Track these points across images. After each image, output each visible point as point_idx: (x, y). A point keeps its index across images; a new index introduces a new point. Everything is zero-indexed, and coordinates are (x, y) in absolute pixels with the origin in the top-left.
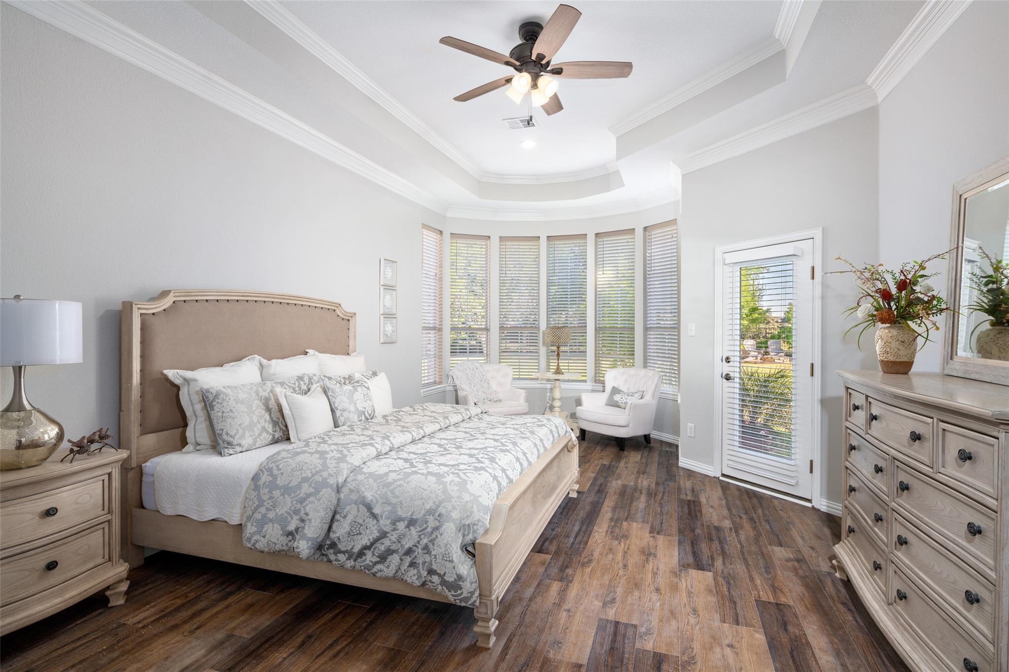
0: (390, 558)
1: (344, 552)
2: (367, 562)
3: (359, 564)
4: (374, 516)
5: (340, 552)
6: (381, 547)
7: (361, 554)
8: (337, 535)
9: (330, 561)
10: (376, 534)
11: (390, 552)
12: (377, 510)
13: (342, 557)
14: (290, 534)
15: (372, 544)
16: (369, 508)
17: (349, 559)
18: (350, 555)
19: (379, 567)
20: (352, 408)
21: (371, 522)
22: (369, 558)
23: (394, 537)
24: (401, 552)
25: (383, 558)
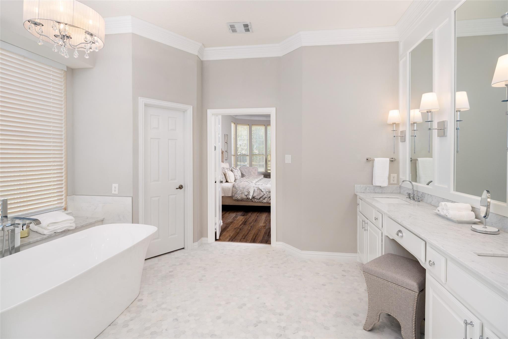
0: (266, 199)
1: (256, 199)
2: (261, 200)
3: (260, 200)
4: (262, 191)
5: (255, 199)
6: (264, 197)
7: (260, 199)
8: (255, 195)
9: (252, 201)
10: (263, 194)
11: (266, 198)
12: (262, 190)
13: (255, 200)
14: (246, 195)
15: (262, 196)
16: (261, 190)
17: (257, 200)
18: (257, 199)
19: (264, 201)
20: (238, 175)
21: (262, 193)
22: (261, 199)
23: (266, 195)
24: (268, 197)
25: (264, 199)
